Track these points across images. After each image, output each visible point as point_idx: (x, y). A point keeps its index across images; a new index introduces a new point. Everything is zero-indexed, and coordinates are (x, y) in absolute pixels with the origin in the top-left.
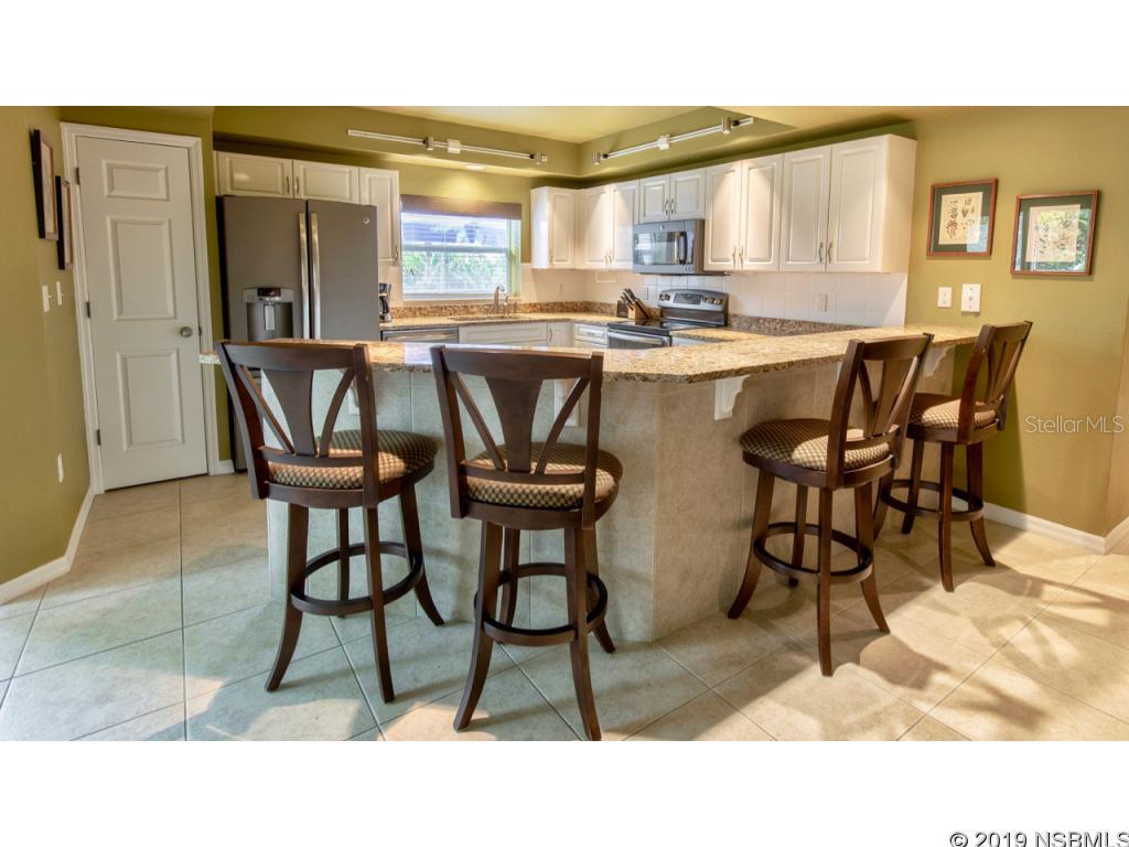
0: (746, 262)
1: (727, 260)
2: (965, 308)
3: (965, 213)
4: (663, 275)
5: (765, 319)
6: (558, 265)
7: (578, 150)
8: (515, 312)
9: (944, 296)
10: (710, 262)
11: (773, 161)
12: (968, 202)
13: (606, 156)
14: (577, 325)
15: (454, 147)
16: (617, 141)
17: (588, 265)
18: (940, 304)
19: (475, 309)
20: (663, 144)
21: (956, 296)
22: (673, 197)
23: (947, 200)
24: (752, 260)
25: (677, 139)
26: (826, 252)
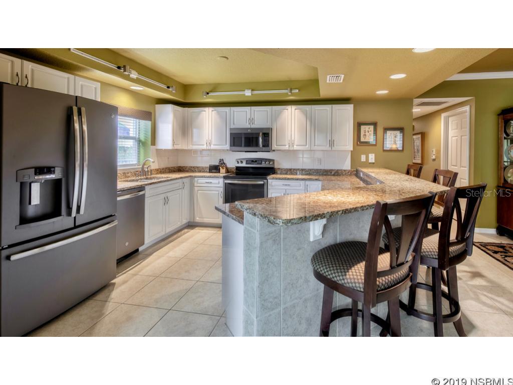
0: (295, 146)
1: (286, 146)
2: (370, 161)
3: (368, 132)
4: (246, 152)
5: (294, 169)
6: (177, 147)
7: (186, 88)
8: (151, 175)
9: (363, 158)
10: (275, 146)
11: (307, 108)
12: (369, 128)
13: (208, 93)
14: (196, 179)
15: (134, 75)
16: (215, 88)
17: (191, 147)
18: (362, 161)
19: (129, 175)
20: (248, 93)
21: (367, 158)
22: (252, 117)
23: (363, 127)
24: (297, 145)
25: (255, 92)
26: (332, 143)
